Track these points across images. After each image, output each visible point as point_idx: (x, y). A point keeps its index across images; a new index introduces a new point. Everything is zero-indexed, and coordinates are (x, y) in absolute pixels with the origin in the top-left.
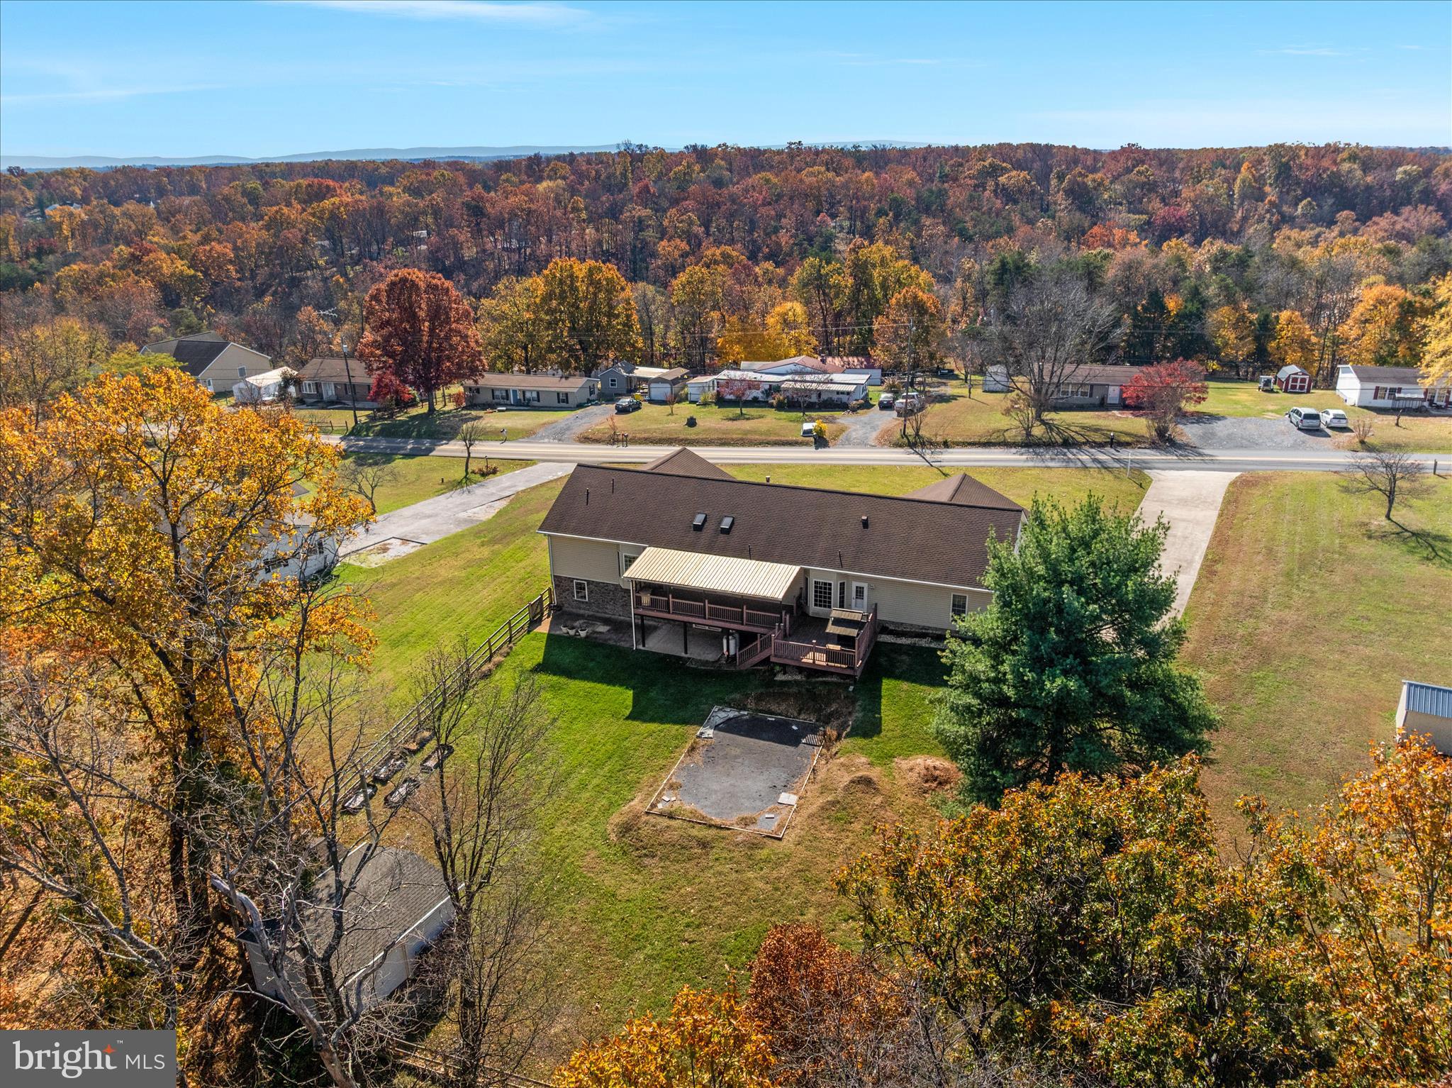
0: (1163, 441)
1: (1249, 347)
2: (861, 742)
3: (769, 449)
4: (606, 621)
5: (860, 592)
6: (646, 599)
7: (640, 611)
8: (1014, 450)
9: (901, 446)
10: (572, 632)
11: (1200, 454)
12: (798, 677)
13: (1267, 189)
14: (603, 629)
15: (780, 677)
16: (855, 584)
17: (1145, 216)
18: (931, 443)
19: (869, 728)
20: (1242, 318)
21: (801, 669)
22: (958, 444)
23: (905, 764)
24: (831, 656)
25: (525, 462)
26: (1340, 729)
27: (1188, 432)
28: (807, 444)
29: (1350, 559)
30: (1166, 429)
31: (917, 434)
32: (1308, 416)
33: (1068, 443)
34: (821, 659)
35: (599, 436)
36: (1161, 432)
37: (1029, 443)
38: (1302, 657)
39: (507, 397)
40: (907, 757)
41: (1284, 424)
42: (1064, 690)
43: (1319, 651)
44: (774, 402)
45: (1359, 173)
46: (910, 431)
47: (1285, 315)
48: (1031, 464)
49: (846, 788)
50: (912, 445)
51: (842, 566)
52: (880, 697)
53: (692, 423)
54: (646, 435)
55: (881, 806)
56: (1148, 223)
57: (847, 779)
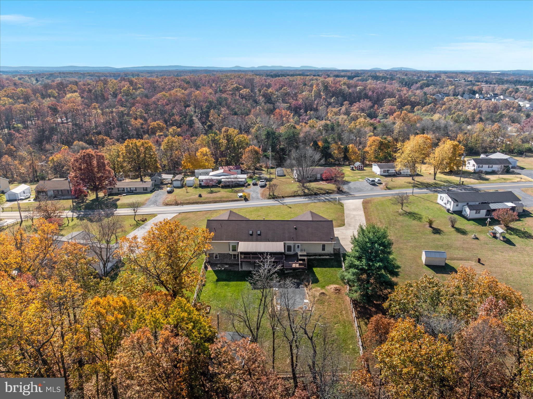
0: (340, 191)
1: (342, 155)
2: (316, 284)
3: (230, 203)
4: (226, 264)
5: (298, 246)
6: (243, 256)
7: (242, 260)
8: (303, 197)
9: (270, 199)
10: (219, 269)
11: (351, 195)
12: (291, 271)
13: (322, 93)
14: (227, 266)
15: (286, 272)
16: (297, 245)
17: (289, 105)
18: (279, 197)
19: (316, 281)
20: (339, 147)
21: (291, 269)
22: (286, 197)
23: (329, 288)
24: (300, 264)
25: (153, 215)
26: (413, 263)
27: (345, 188)
28: (242, 200)
29: (398, 221)
30: (340, 188)
31: (273, 195)
32: (372, 181)
33: (316, 194)
34: (297, 266)
35: (171, 203)
36: (339, 189)
37: (305, 195)
38: (399, 248)
39: (124, 190)
40: (328, 286)
41: (366, 184)
42: (380, 265)
43: (401, 246)
44: (220, 186)
45: (347, 89)
46: (271, 194)
47: (351, 146)
48: (310, 202)
49: (319, 296)
50: (273, 198)
51: (294, 241)
52: (314, 273)
53: (200, 196)
54: (188, 201)
55: (329, 298)
56: (290, 107)
57: (318, 294)
